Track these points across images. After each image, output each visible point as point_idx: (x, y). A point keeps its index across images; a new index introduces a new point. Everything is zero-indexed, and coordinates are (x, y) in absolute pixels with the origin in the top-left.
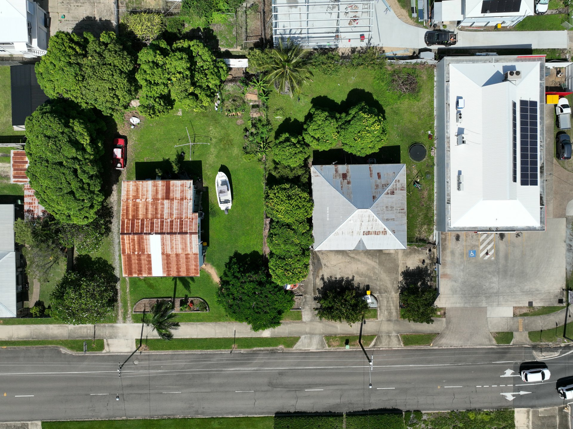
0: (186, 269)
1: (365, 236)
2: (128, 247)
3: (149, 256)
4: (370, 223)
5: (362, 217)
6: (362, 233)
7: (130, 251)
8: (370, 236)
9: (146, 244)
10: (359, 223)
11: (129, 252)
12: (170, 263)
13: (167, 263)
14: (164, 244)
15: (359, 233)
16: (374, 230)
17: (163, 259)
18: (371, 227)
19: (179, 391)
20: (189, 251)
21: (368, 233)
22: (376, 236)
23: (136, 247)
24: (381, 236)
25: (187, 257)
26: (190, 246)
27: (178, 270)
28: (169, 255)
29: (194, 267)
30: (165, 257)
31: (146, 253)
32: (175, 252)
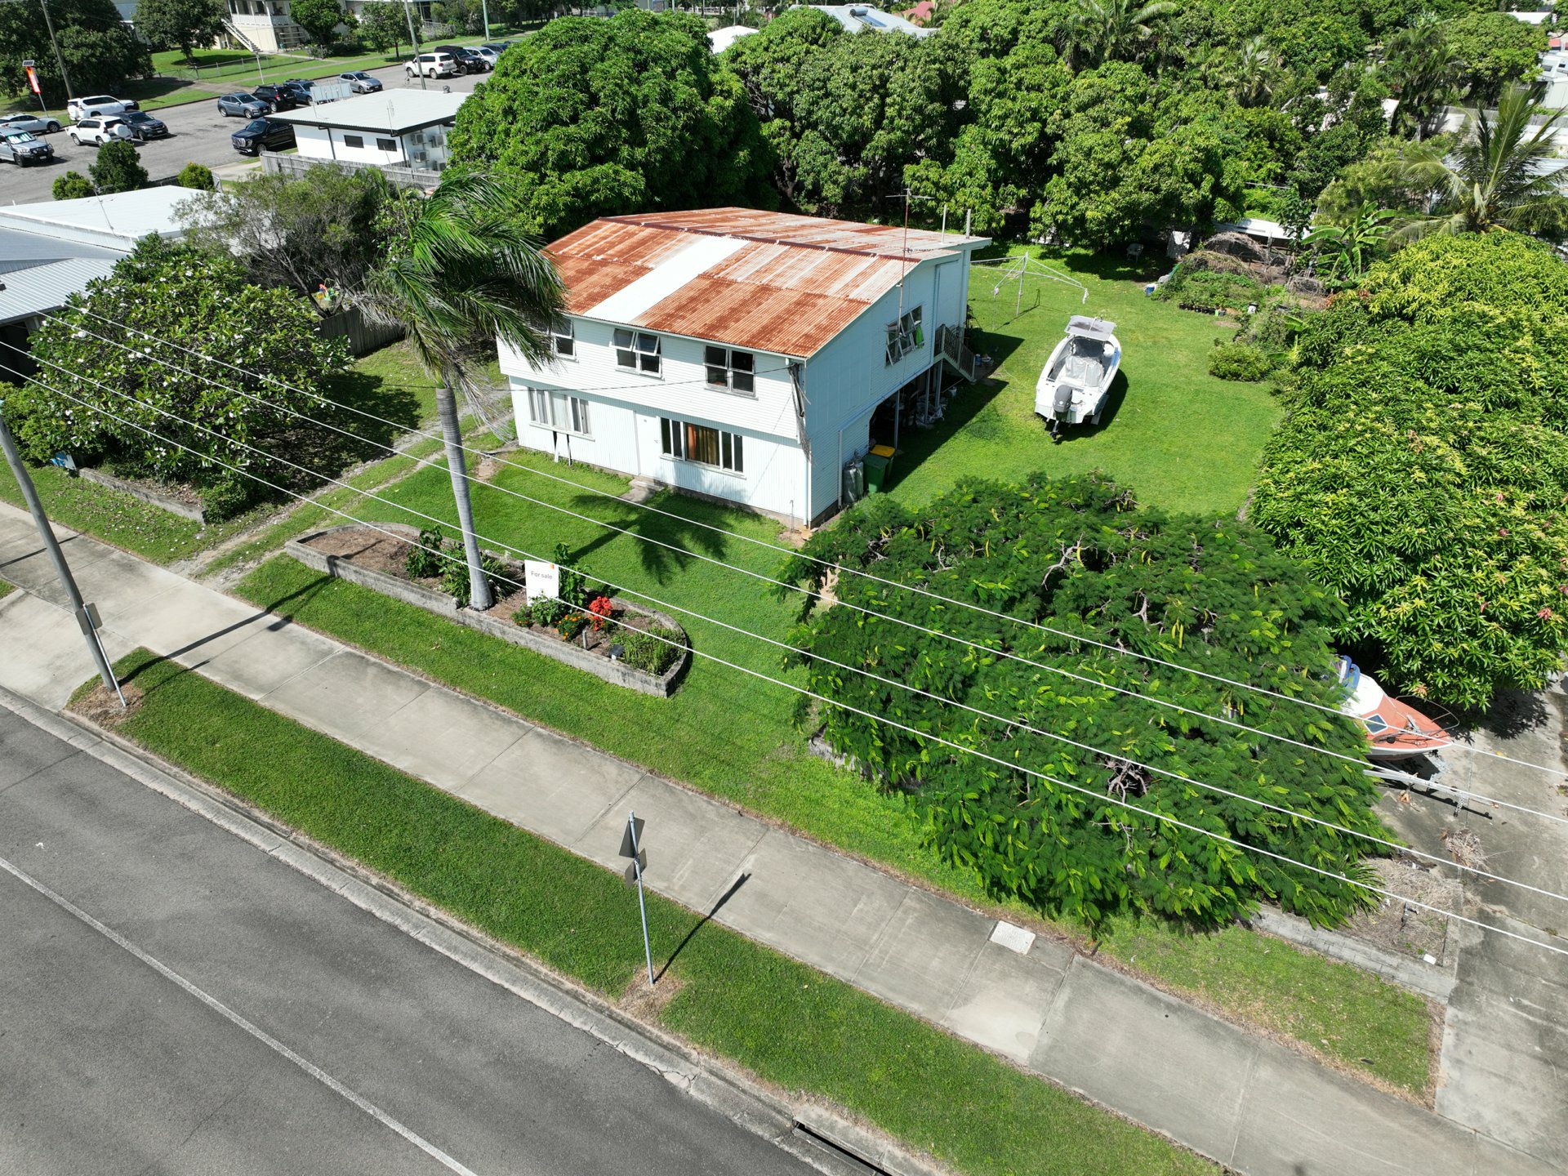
2: (589, 243)
3: (641, 272)
7: (582, 251)
9: (667, 249)
11: (575, 252)
12: (707, 301)
13: (692, 300)
14: (738, 260)
17: (687, 288)
20: (831, 290)
25: (806, 302)
26: (854, 280)
27: (721, 323)
28: (731, 283)
29: (807, 329)
30: (706, 283)
31: (639, 263)
32: (765, 281)
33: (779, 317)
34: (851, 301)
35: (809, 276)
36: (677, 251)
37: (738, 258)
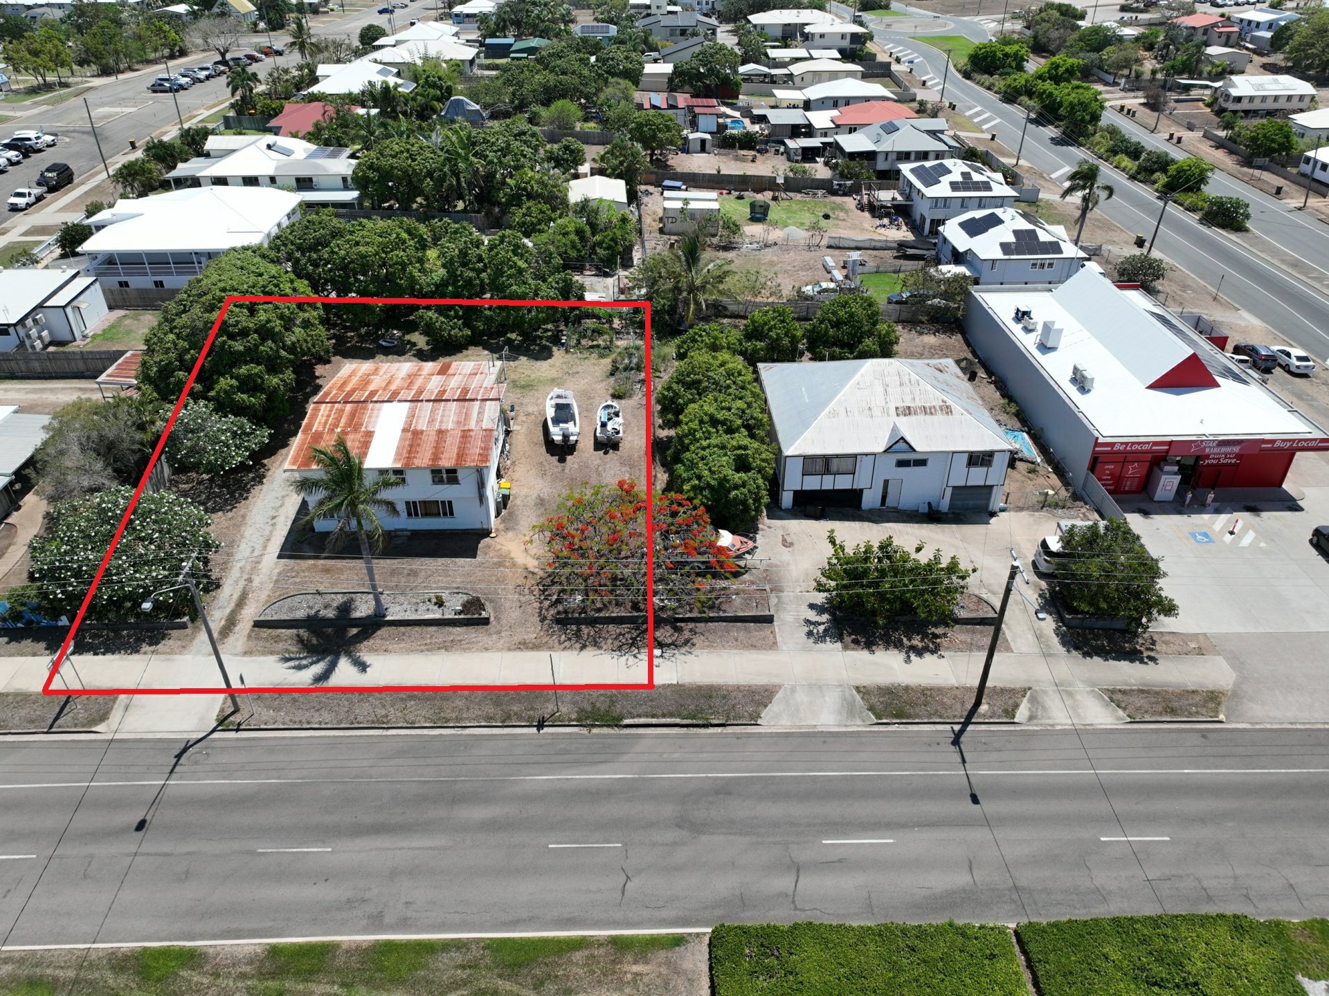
0: (458, 454)
1: (902, 418)
2: (323, 421)
3: (370, 434)
4: (907, 390)
5: (883, 375)
6: (893, 412)
7: (324, 428)
8: (912, 418)
9: (370, 417)
10: (881, 389)
11: (321, 429)
12: (419, 445)
13: (411, 446)
14: (413, 416)
15: (885, 411)
16: (918, 403)
17: (402, 439)
18: (910, 397)
19: (324, 843)
20: (472, 425)
21: (908, 411)
22: (928, 417)
23: (343, 421)
24: (939, 418)
25: (466, 435)
26: (478, 418)
27: (436, 456)
28: (422, 432)
29: (478, 451)
30: (409, 435)
31: (363, 429)
32: (437, 427)
33: (459, 447)
34: (486, 430)
35: (455, 419)
36: (377, 417)
37: (412, 416)
